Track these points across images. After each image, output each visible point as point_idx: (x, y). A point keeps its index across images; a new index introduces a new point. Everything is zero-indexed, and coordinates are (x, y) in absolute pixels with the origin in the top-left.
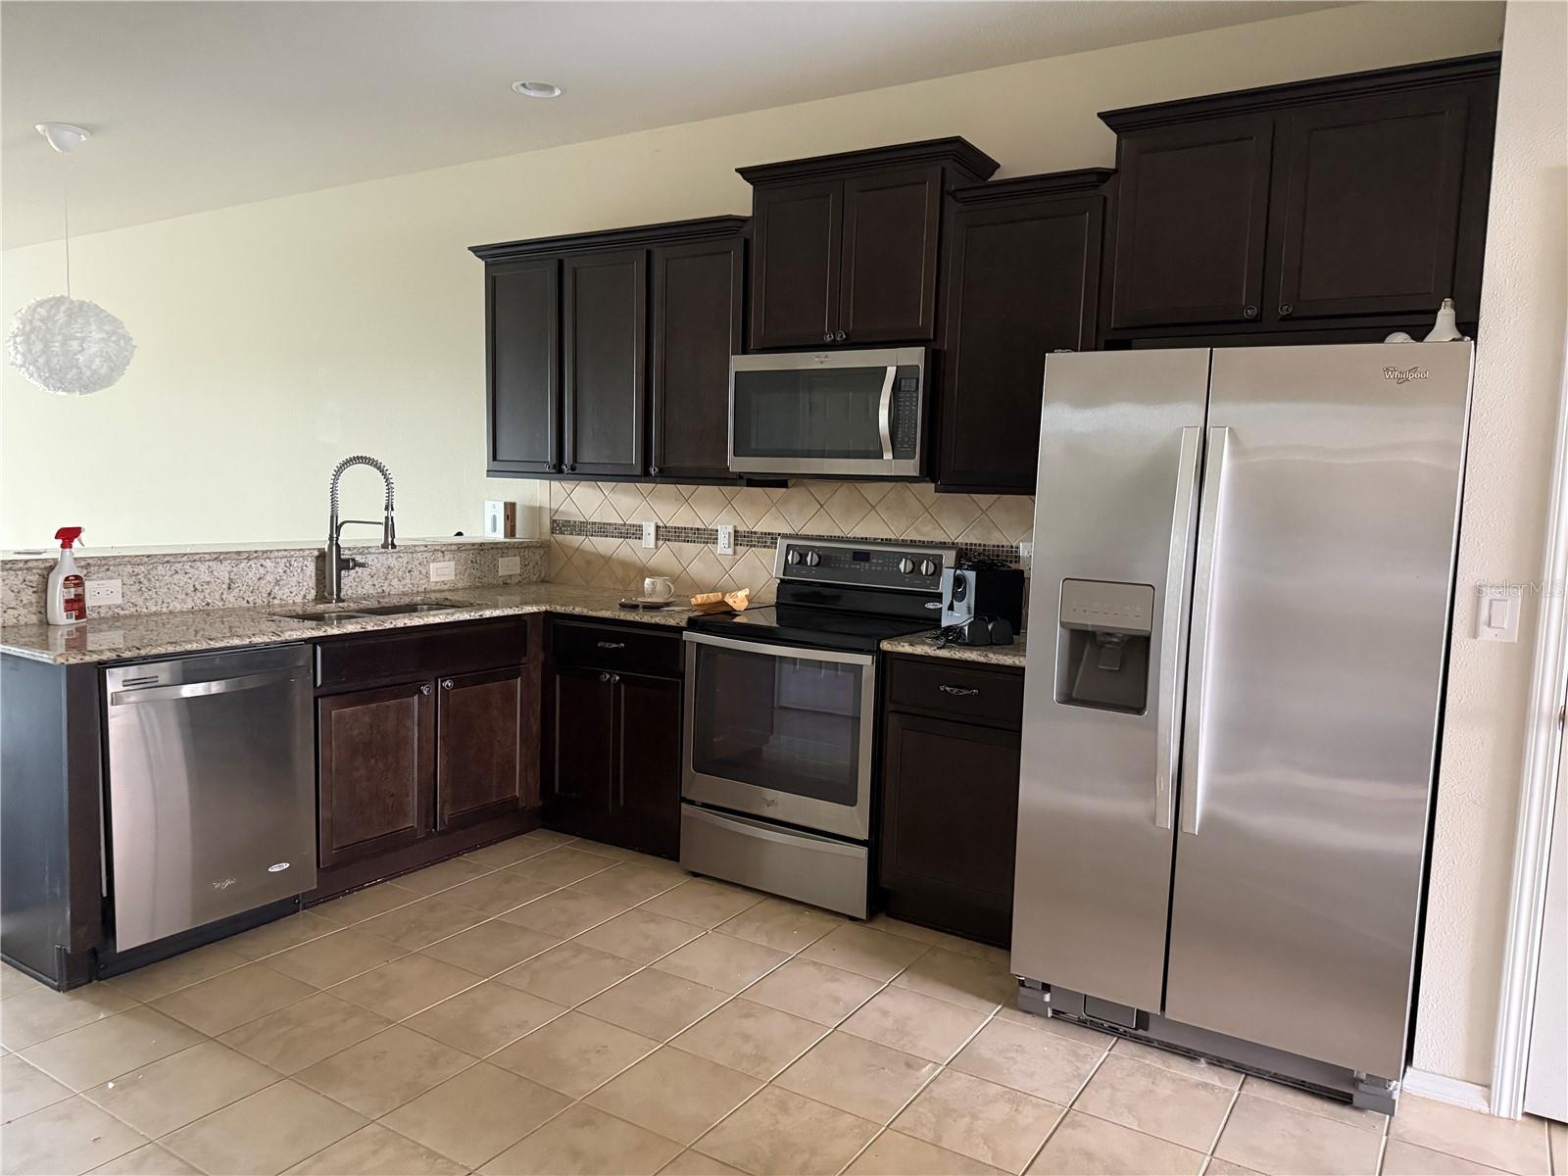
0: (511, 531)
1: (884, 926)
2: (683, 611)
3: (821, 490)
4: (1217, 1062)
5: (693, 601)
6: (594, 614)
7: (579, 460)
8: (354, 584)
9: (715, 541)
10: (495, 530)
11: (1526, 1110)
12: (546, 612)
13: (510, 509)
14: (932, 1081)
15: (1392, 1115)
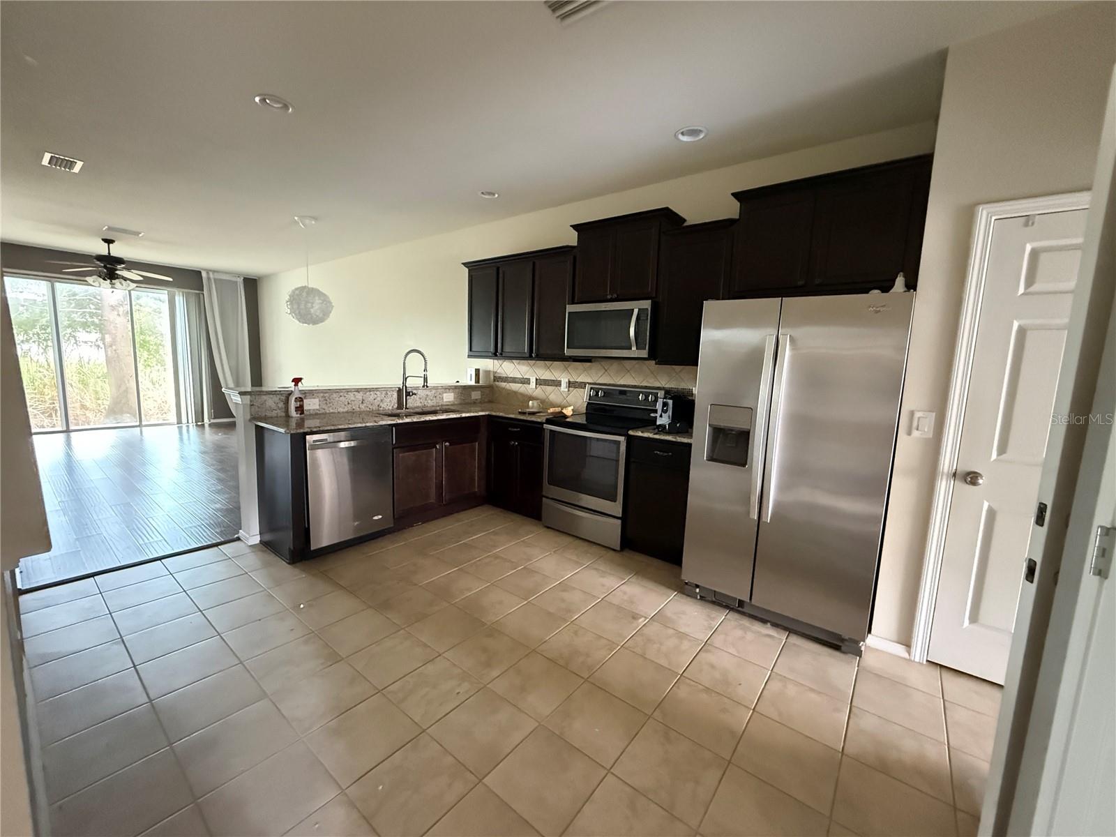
0: (477, 380)
1: (627, 553)
2: (545, 416)
3: (606, 364)
4: (775, 625)
5: (549, 411)
6: (507, 416)
7: (504, 350)
8: (413, 402)
9: (560, 385)
10: (471, 380)
11: (929, 659)
12: (488, 415)
13: (477, 371)
14: (644, 625)
15: (860, 657)
